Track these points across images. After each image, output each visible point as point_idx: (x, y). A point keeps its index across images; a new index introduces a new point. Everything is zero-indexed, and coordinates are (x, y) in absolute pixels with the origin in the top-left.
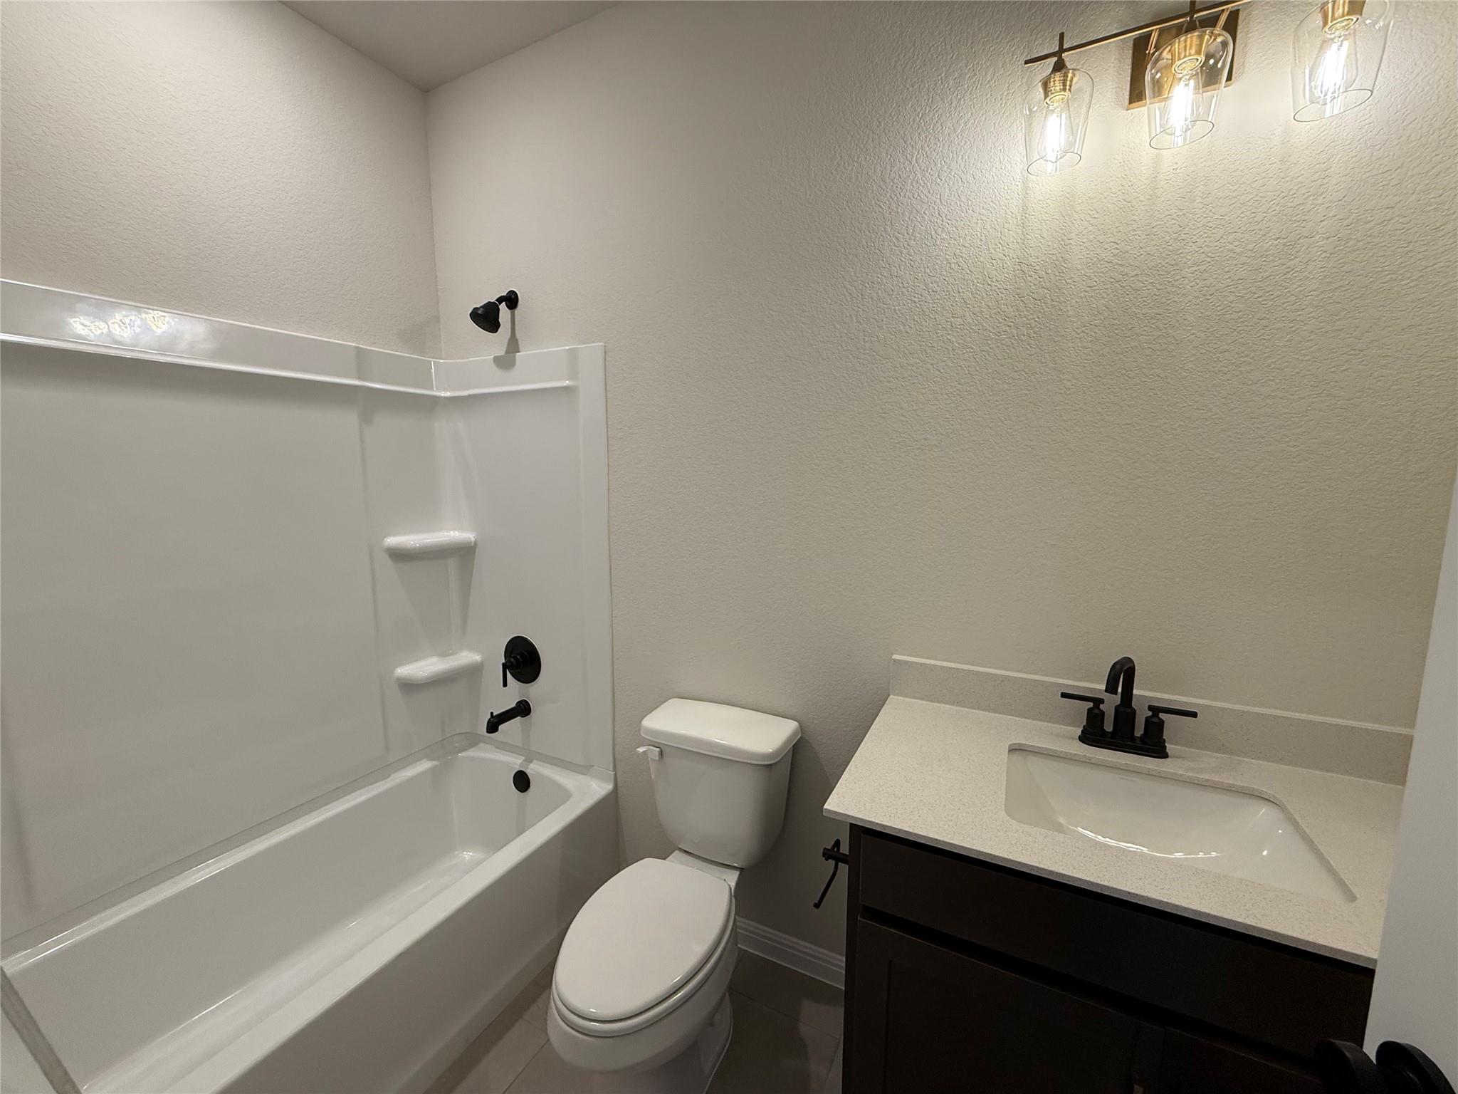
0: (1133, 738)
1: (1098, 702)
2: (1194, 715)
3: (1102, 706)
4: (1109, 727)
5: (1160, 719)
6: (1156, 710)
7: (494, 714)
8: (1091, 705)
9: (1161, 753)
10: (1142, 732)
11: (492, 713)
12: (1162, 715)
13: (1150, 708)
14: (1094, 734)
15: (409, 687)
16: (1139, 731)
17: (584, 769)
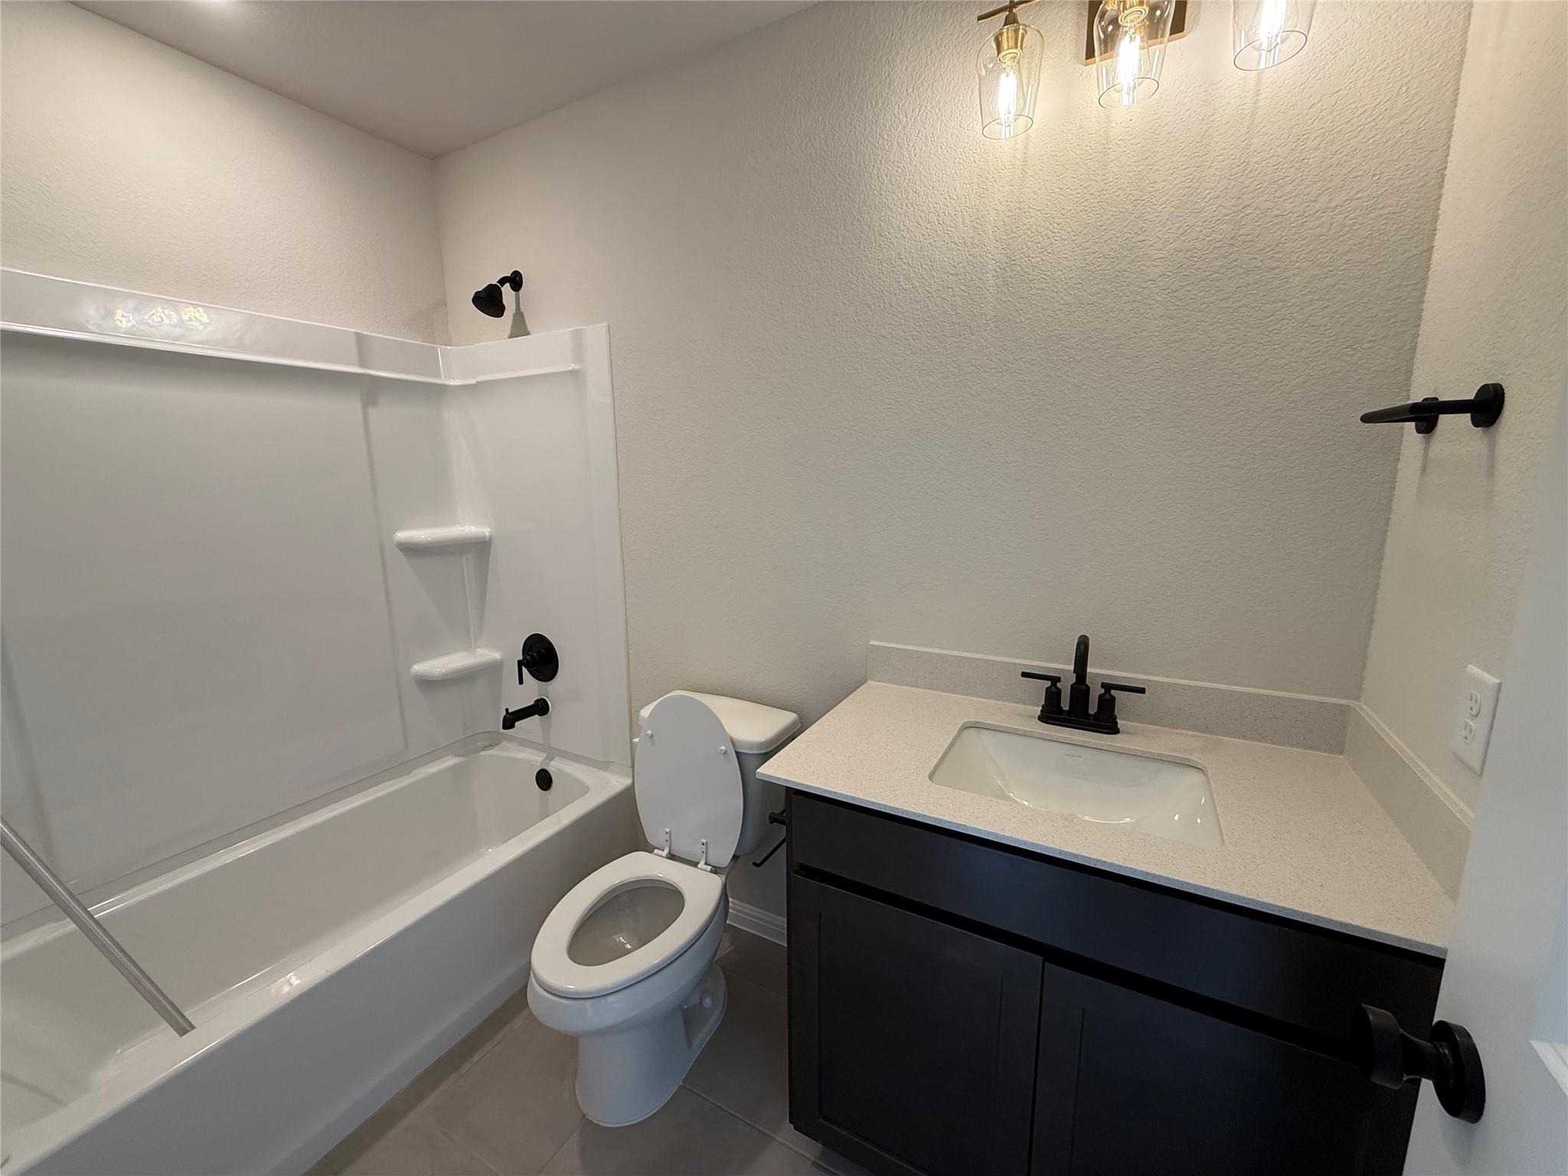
0: (1087, 715)
1: (1055, 680)
2: (1142, 691)
3: (1058, 685)
4: (1065, 705)
5: (1112, 696)
6: (1107, 687)
7: (510, 711)
8: (1048, 683)
9: (1112, 729)
10: (1096, 710)
11: (507, 710)
12: (1113, 692)
13: (1104, 685)
14: (1052, 714)
15: (428, 684)
16: (1093, 709)
17: (604, 765)
